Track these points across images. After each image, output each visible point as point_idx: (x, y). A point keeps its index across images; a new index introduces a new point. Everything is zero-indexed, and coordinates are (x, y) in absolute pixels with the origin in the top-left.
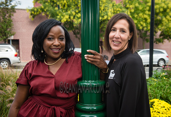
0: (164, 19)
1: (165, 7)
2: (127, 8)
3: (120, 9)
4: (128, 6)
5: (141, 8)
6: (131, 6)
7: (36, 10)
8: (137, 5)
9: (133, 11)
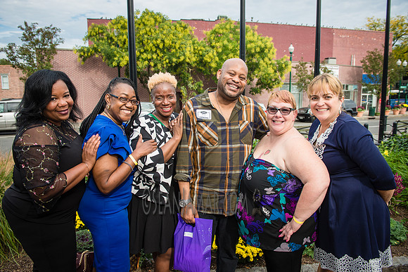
0: (261, 62)
1: (263, 46)
2: (213, 47)
3: (202, 48)
4: (213, 44)
5: (230, 47)
6: (218, 44)
7: (86, 50)
8: (226, 42)
9: (220, 50)
